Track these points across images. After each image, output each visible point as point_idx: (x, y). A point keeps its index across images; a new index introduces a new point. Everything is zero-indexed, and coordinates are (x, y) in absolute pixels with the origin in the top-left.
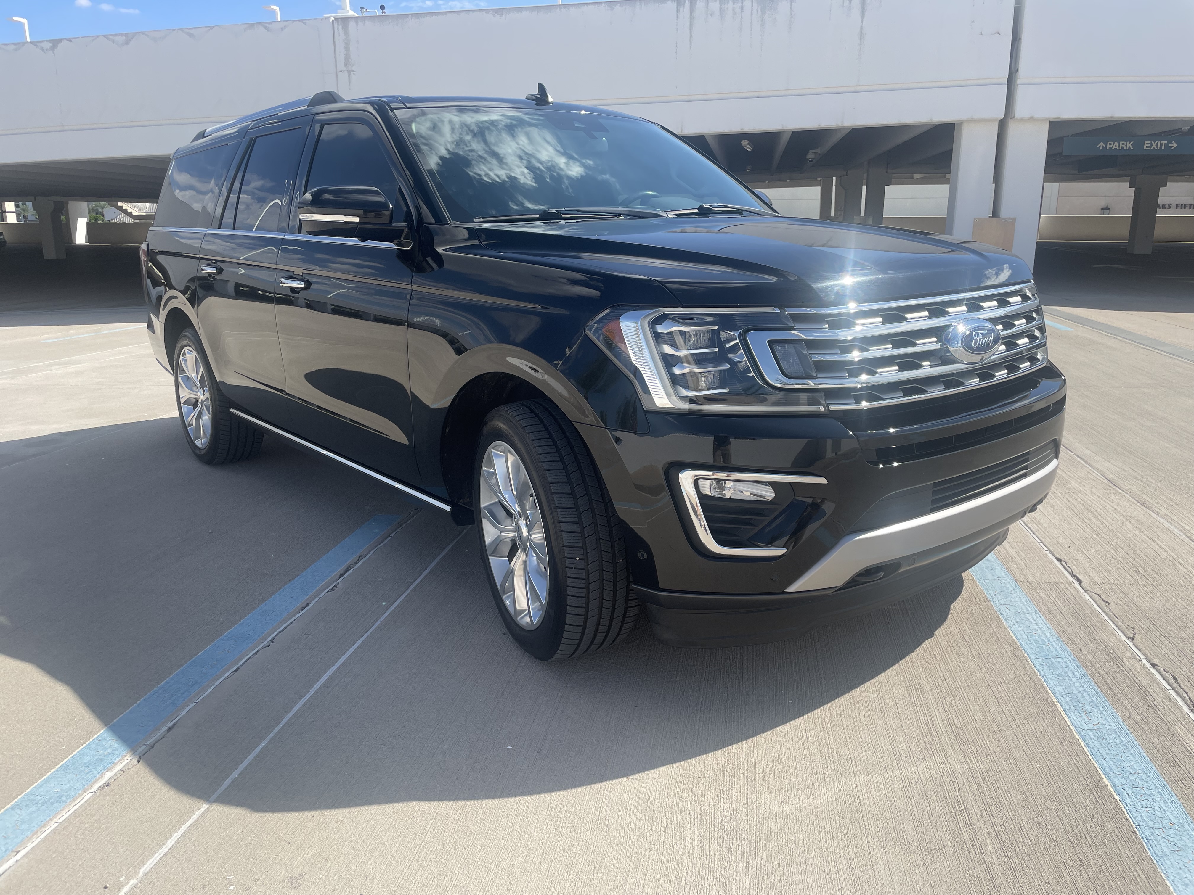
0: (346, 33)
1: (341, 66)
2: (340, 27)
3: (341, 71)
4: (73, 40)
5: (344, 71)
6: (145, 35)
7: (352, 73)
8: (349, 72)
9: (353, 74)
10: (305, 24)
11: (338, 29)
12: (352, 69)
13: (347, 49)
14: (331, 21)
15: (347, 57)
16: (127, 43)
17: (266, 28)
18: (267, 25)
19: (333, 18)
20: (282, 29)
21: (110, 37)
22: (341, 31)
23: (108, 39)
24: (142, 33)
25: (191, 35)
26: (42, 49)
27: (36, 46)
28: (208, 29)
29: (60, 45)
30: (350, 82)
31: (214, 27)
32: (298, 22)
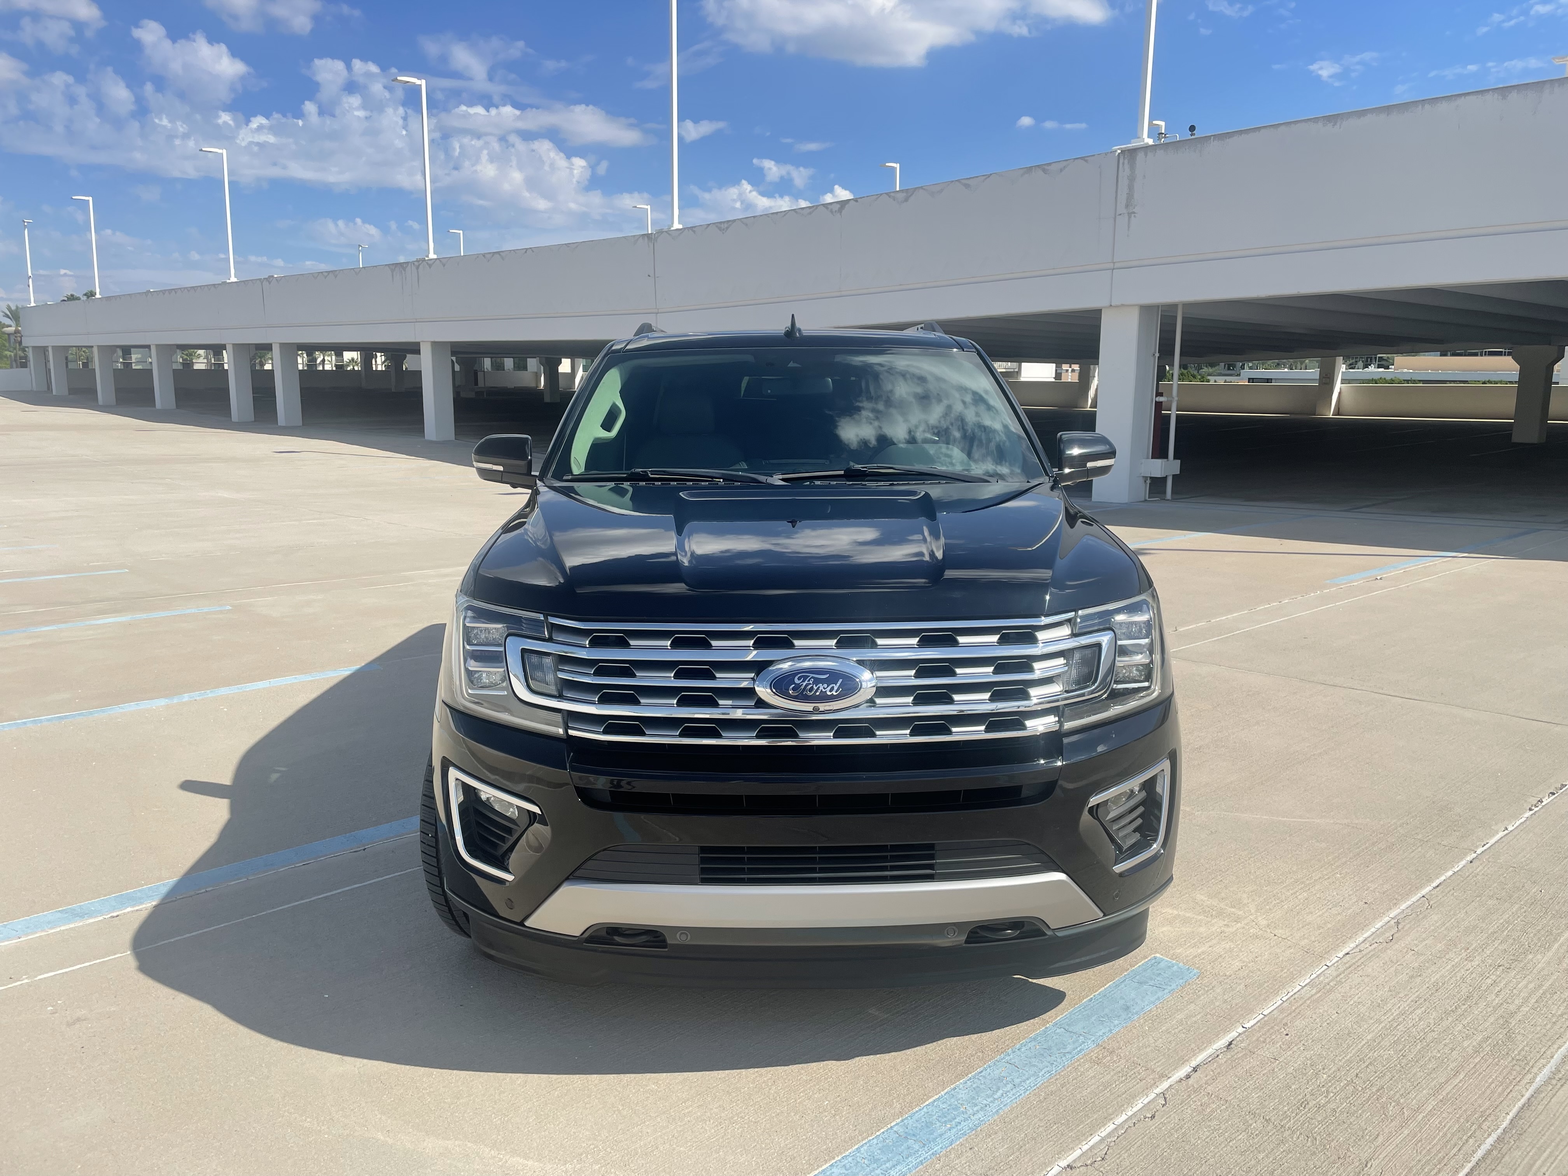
0: (1132, 166)
1: (1121, 209)
2: (1126, 161)
3: (1120, 215)
4: (859, 200)
5: (1124, 214)
6: (924, 189)
7: (1133, 215)
8: (1130, 214)
9: (1135, 216)
10: (1086, 161)
11: (1123, 164)
12: (1134, 210)
13: (1131, 187)
14: (1117, 154)
15: (1130, 196)
16: (906, 200)
17: (1044, 171)
18: (1046, 167)
19: (1119, 151)
20: (1061, 170)
21: (892, 194)
22: (1127, 167)
23: (890, 197)
24: (921, 187)
25: (967, 186)
26: (831, 211)
27: (827, 208)
28: (986, 177)
29: (847, 206)
30: (1129, 227)
31: (991, 174)
32: (1080, 161)
